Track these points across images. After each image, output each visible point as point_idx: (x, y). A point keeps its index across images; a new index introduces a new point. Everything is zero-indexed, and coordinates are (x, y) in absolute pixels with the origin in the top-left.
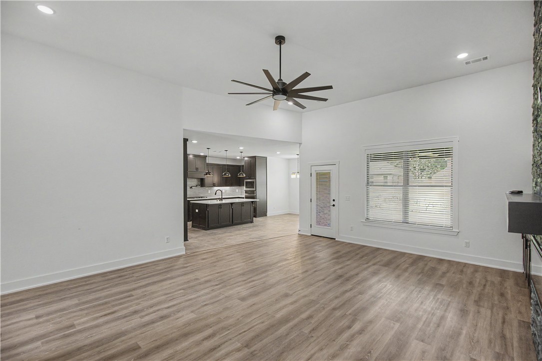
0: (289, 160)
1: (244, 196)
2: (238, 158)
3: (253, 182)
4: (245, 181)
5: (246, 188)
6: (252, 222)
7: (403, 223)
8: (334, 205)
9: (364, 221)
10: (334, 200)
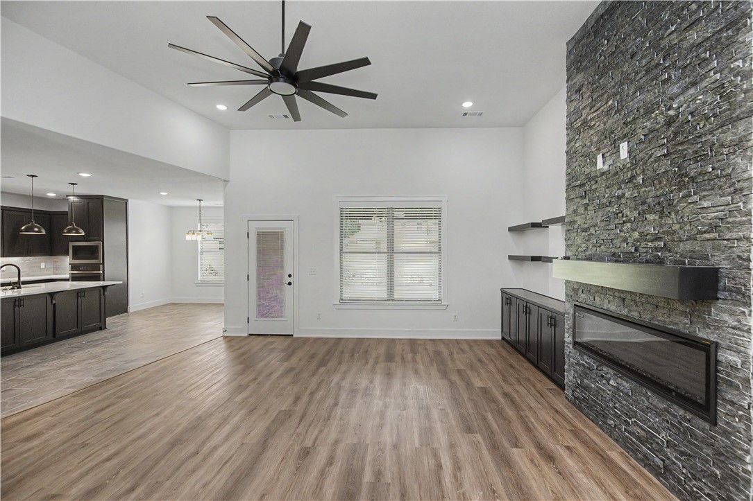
0: (171, 208)
1: (67, 276)
2: (51, 195)
3: (96, 247)
4: (71, 244)
5: (74, 258)
6: (102, 327)
7: (388, 300)
8: (290, 284)
9: (338, 303)
10: (290, 276)
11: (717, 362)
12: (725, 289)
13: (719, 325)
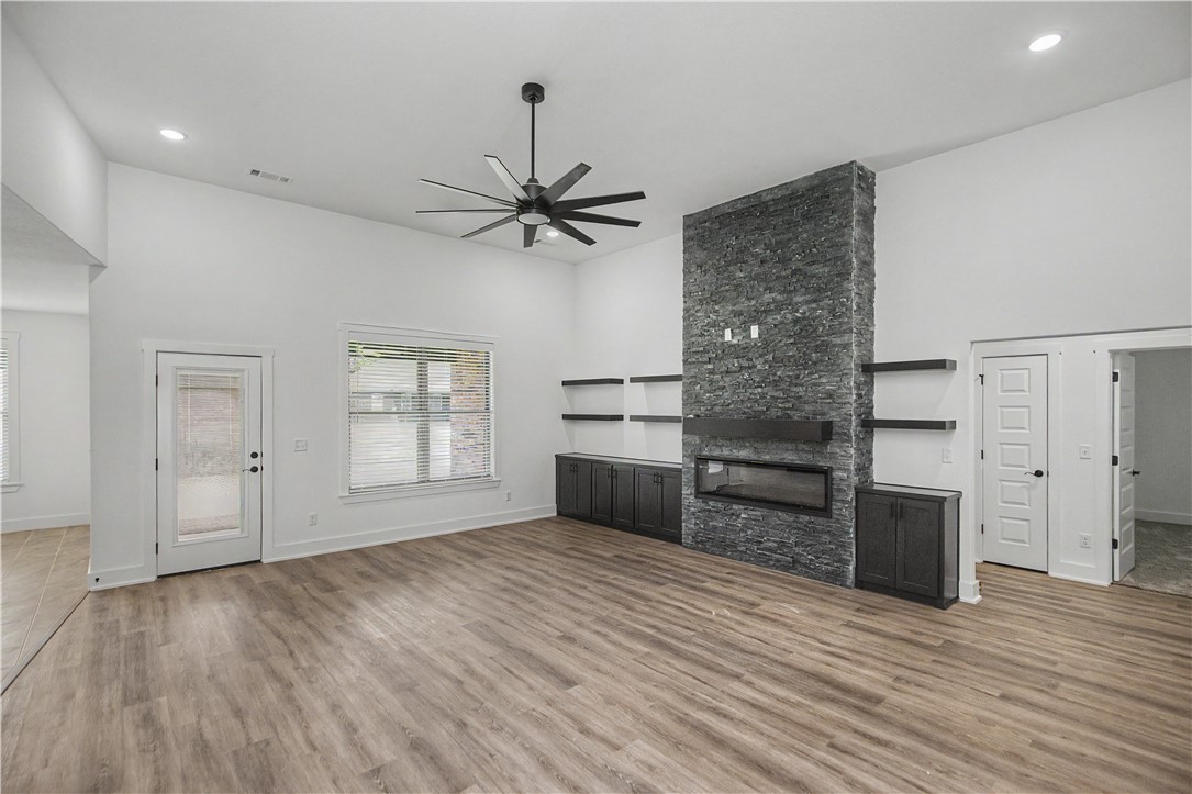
7: (422, 482)
8: (254, 469)
9: (346, 494)
10: (254, 455)
11: (832, 479)
12: (838, 433)
13: (833, 456)
